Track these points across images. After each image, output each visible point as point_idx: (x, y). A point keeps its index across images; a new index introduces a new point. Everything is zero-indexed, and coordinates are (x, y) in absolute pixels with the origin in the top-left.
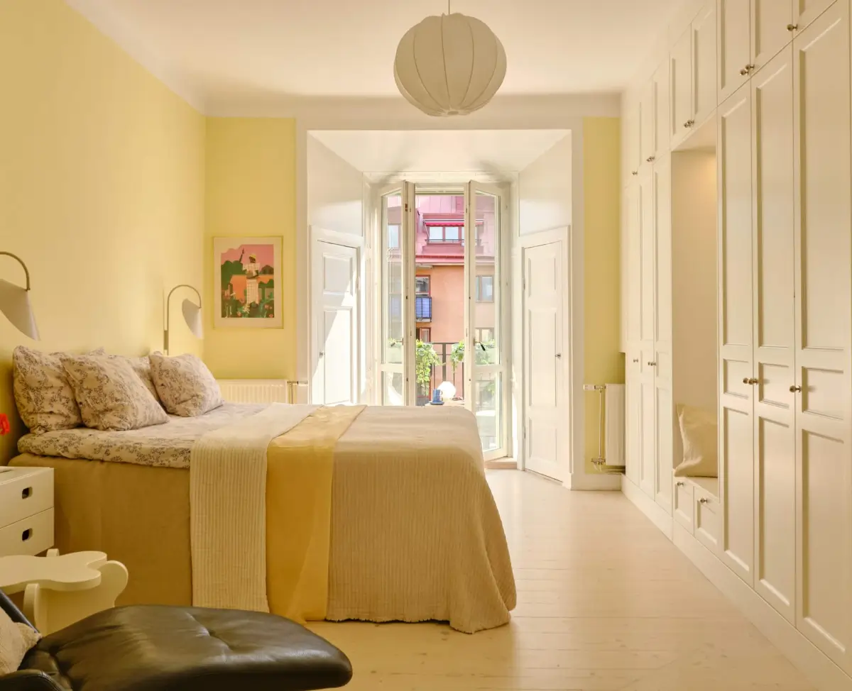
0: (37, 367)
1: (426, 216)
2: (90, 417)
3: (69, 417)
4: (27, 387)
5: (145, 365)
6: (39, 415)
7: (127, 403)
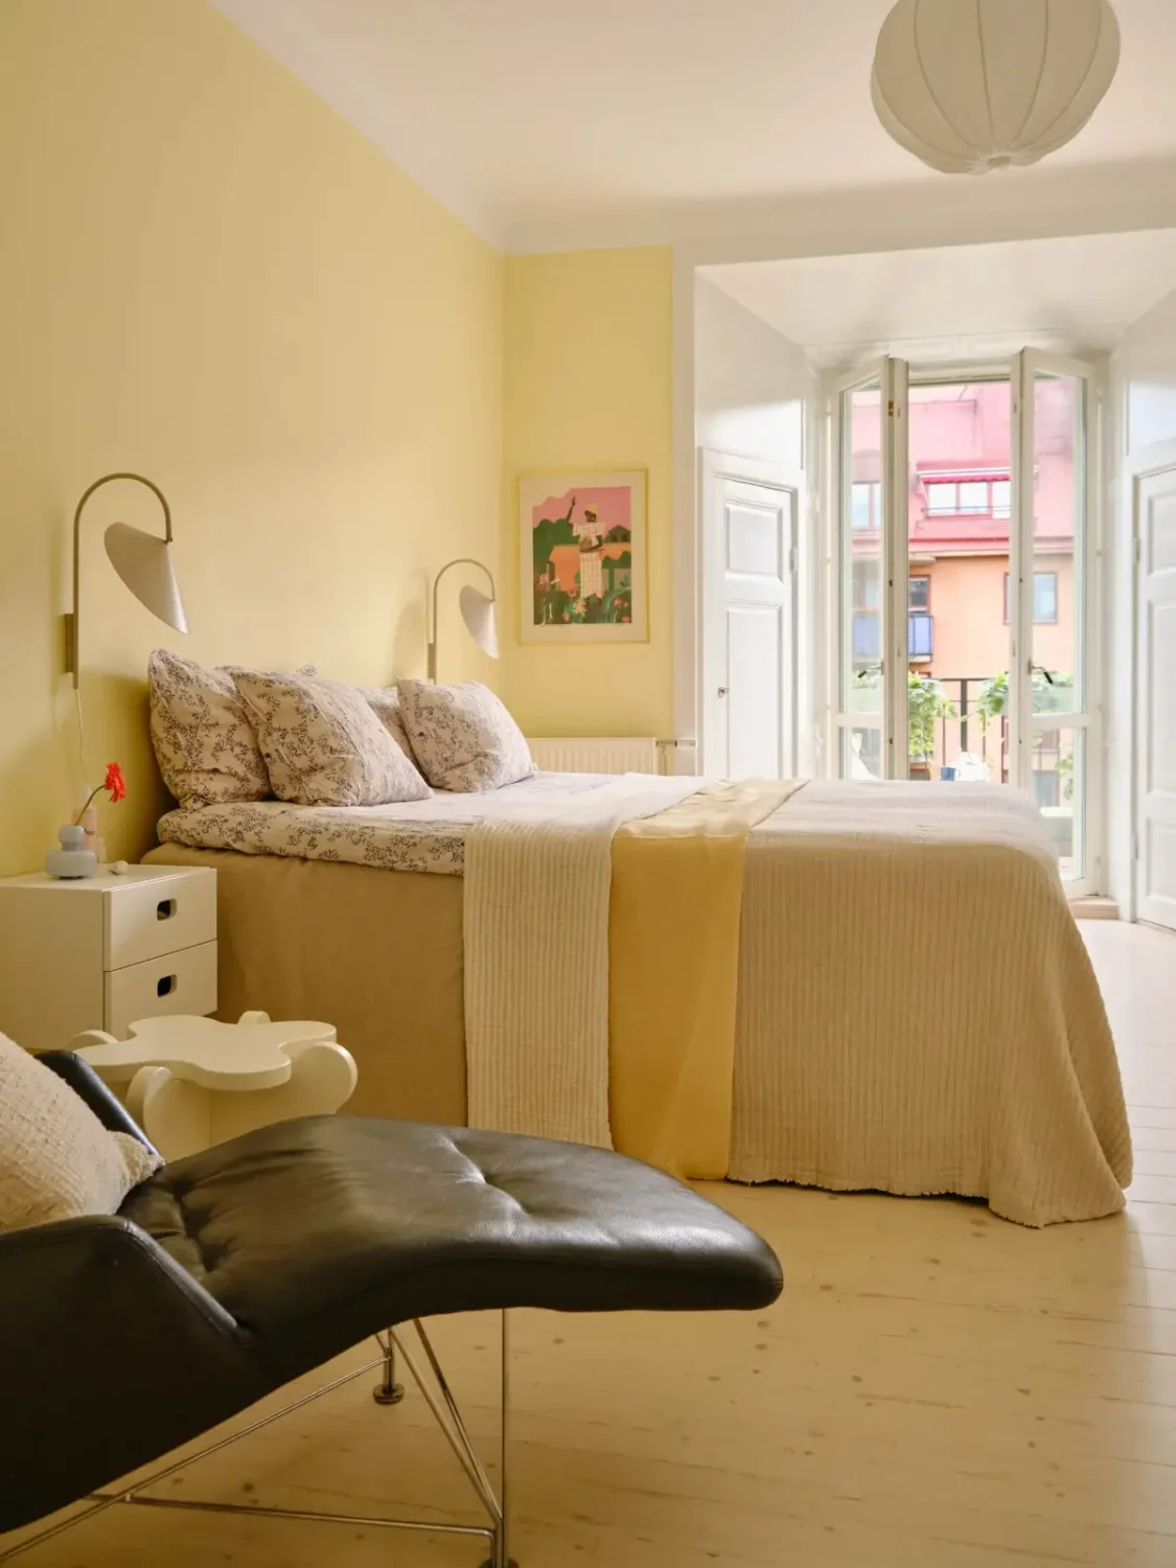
0: (191, 690)
1: (921, 465)
2: (286, 781)
3: (248, 780)
4: (174, 724)
5: (391, 699)
6: (193, 775)
7: (350, 757)
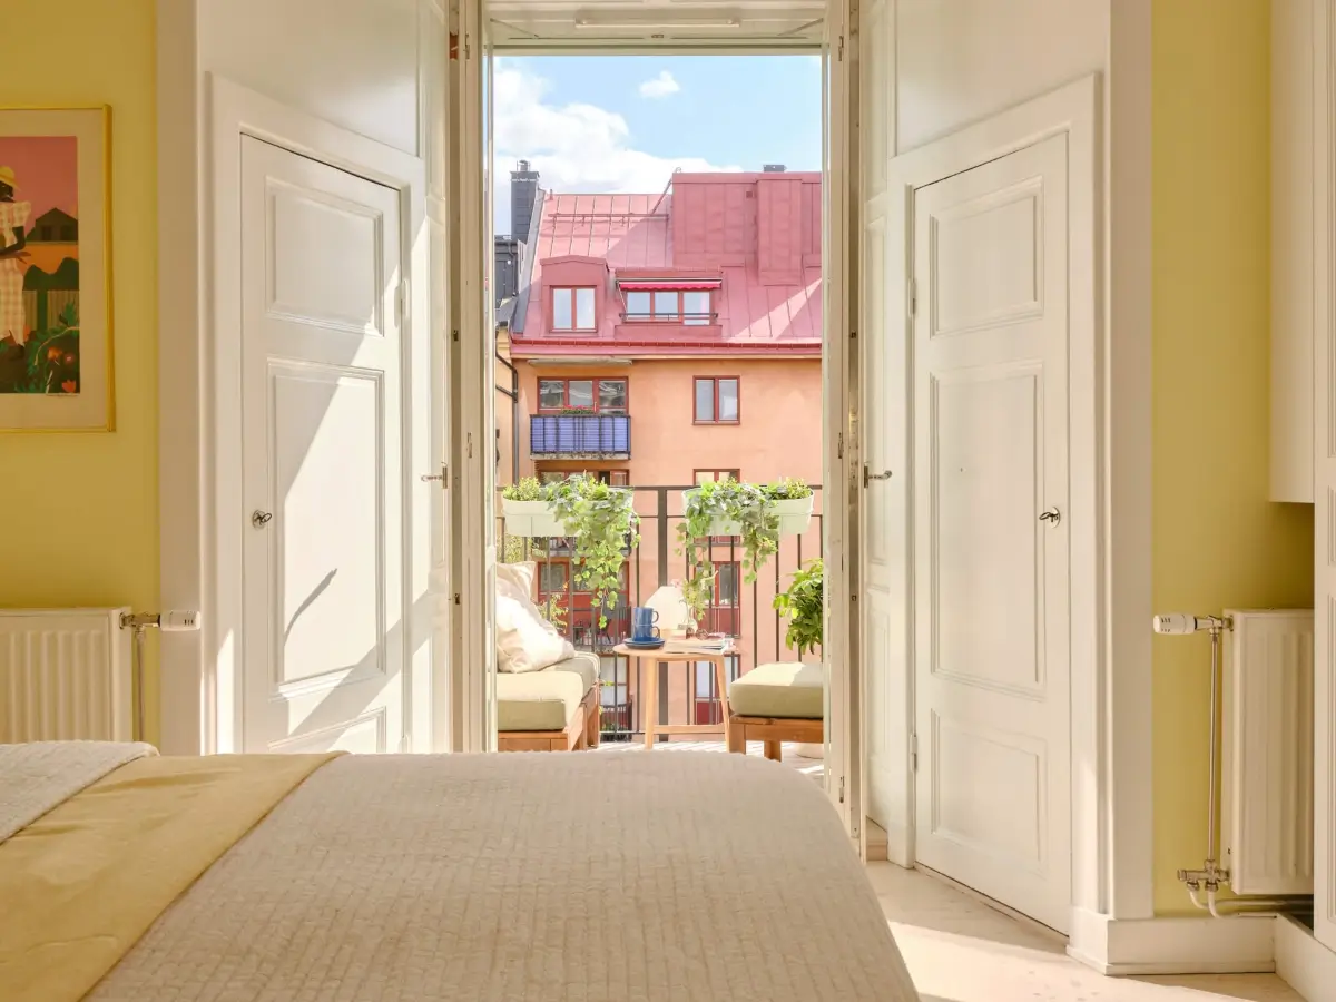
1: (619, 272)
